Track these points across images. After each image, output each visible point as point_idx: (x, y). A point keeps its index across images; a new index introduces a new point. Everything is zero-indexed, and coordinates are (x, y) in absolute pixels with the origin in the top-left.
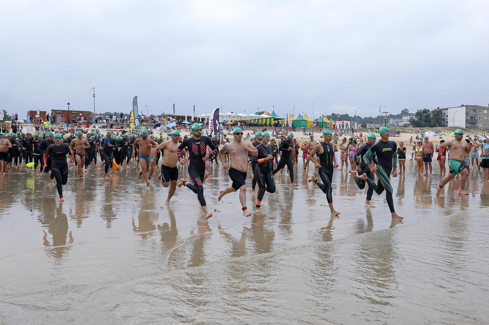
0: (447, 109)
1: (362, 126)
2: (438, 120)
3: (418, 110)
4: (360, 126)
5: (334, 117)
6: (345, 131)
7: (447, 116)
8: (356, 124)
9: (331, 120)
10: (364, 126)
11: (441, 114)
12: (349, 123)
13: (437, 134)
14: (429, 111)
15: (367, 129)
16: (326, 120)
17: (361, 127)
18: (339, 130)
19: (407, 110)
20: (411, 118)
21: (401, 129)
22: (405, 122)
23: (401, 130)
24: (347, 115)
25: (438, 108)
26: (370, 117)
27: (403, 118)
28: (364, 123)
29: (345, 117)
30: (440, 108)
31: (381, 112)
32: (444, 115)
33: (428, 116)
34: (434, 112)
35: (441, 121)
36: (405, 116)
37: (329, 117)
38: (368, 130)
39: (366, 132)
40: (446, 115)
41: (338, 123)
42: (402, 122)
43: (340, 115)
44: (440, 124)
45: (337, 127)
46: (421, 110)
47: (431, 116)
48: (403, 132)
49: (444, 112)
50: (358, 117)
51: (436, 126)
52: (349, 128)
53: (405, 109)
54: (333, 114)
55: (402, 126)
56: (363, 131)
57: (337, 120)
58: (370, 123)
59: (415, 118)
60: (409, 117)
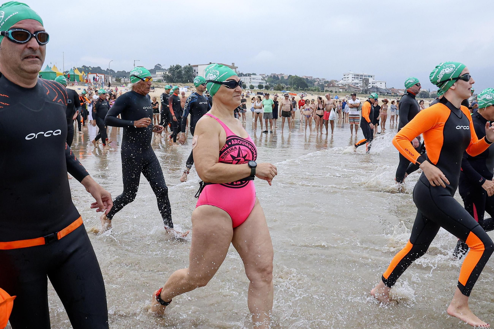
0: (197, 66)
1: (116, 80)
2: (189, 77)
3: (171, 66)
4: (114, 79)
5: (85, 70)
6: (99, 85)
7: (197, 73)
8: (110, 77)
9: (83, 72)
10: (118, 80)
11: (192, 71)
12: (103, 76)
13: (189, 90)
14: (181, 67)
15: (121, 83)
16: (77, 73)
17: (116, 82)
18: (93, 84)
19: (160, 65)
20: (164, 73)
21: (156, 84)
22: (159, 77)
23: (155, 86)
24: (99, 68)
25: (189, 64)
26: (124, 71)
27: (157, 73)
28: (118, 77)
29: (97, 70)
30: (191, 65)
31: (136, 66)
32: (195, 71)
33: (180, 72)
34: (185, 68)
35: (192, 77)
36: (158, 72)
37: (80, 70)
38: (123, 85)
39: (121, 86)
40: (196, 71)
41: (91, 77)
42: (155, 77)
43: (91, 68)
44: (191, 80)
45: (90, 80)
46: (174, 66)
47: (183, 72)
48: (158, 87)
49: (194, 68)
50: (111, 70)
51: (188, 82)
52: (103, 81)
53: (158, 64)
54: (84, 66)
55: (156, 82)
56: (118, 85)
57: (90, 73)
58: (124, 77)
59: (169, 73)
60: (162, 72)
